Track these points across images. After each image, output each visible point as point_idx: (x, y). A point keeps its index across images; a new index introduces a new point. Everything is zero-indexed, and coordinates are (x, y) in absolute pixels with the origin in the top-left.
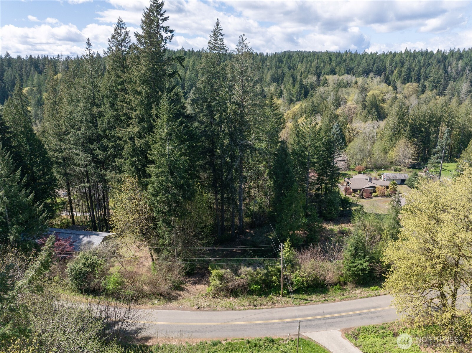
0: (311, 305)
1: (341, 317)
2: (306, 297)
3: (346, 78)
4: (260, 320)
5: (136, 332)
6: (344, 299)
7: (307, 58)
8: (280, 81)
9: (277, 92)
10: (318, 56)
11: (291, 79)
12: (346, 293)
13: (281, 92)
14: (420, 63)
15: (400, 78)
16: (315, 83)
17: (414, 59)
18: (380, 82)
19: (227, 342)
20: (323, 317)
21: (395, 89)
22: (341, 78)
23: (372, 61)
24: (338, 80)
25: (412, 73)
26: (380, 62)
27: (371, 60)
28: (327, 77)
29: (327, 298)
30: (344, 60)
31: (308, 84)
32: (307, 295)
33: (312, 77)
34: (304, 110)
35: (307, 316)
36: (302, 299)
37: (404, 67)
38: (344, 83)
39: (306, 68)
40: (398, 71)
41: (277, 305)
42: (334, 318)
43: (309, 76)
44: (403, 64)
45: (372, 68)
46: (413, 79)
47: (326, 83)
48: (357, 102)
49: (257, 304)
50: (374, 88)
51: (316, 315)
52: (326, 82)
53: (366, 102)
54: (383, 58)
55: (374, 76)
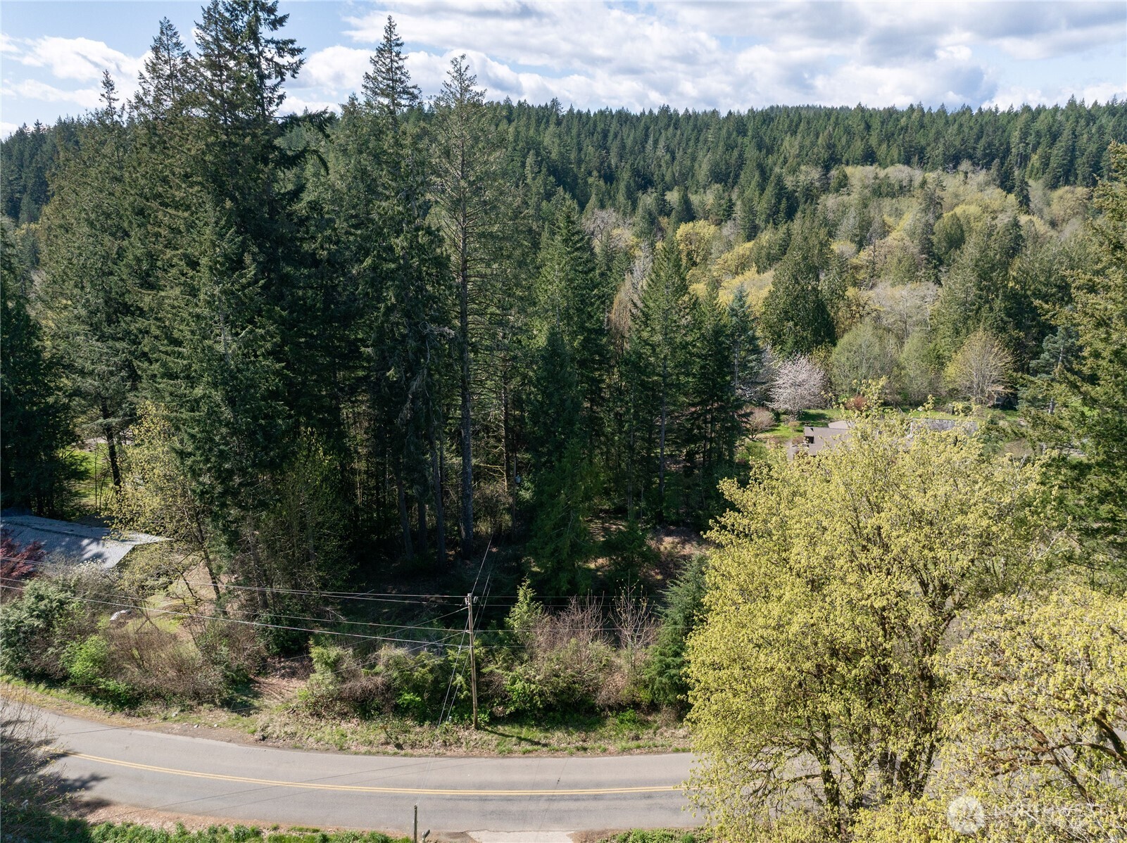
0: (537, 757)
1: (596, 798)
2: (537, 734)
3: (898, 172)
4: (388, 785)
5: (84, 784)
6: (630, 749)
7: (808, 123)
8: (730, 180)
9: (720, 205)
10: (837, 118)
11: (757, 174)
12: (646, 734)
13: (730, 207)
14: (1103, 134)
15: (1044, 173)
16: (817, 184)
17: (1088, 124)
18: (987, 184)
19: (277, 834)
20: (550, 792)
21: (1025, 201)
22: (882, 173)
23: (975, 130)
24: (876, 178)
25: (1079, 161)
26: (994, 132)
27: (971, 128)
28: (849, 170)
29: (588, 745)
30: (902, 129)
31: (798, 187)
32: (541, 731)
33: (809, 170)
34: (764, 253)
35: (512, 786)
36: (525, 739)
37: (1058, 144)
38: (889, 185)
39: (802, 147)
40: (1041, 157)
41: (455, 750)
42: (577, 799)
43: (803, 168)
44: (1054, 137)
45: (974, 149)
46: (1080, 177)
47: (845, 185)
48: (912, 234)
49: (405, 742)
50: (968, 198)
51: (535, 786)
52: (844, 183)
53: (934, 234)
54: (1005, 122)
55: (971, 168)
